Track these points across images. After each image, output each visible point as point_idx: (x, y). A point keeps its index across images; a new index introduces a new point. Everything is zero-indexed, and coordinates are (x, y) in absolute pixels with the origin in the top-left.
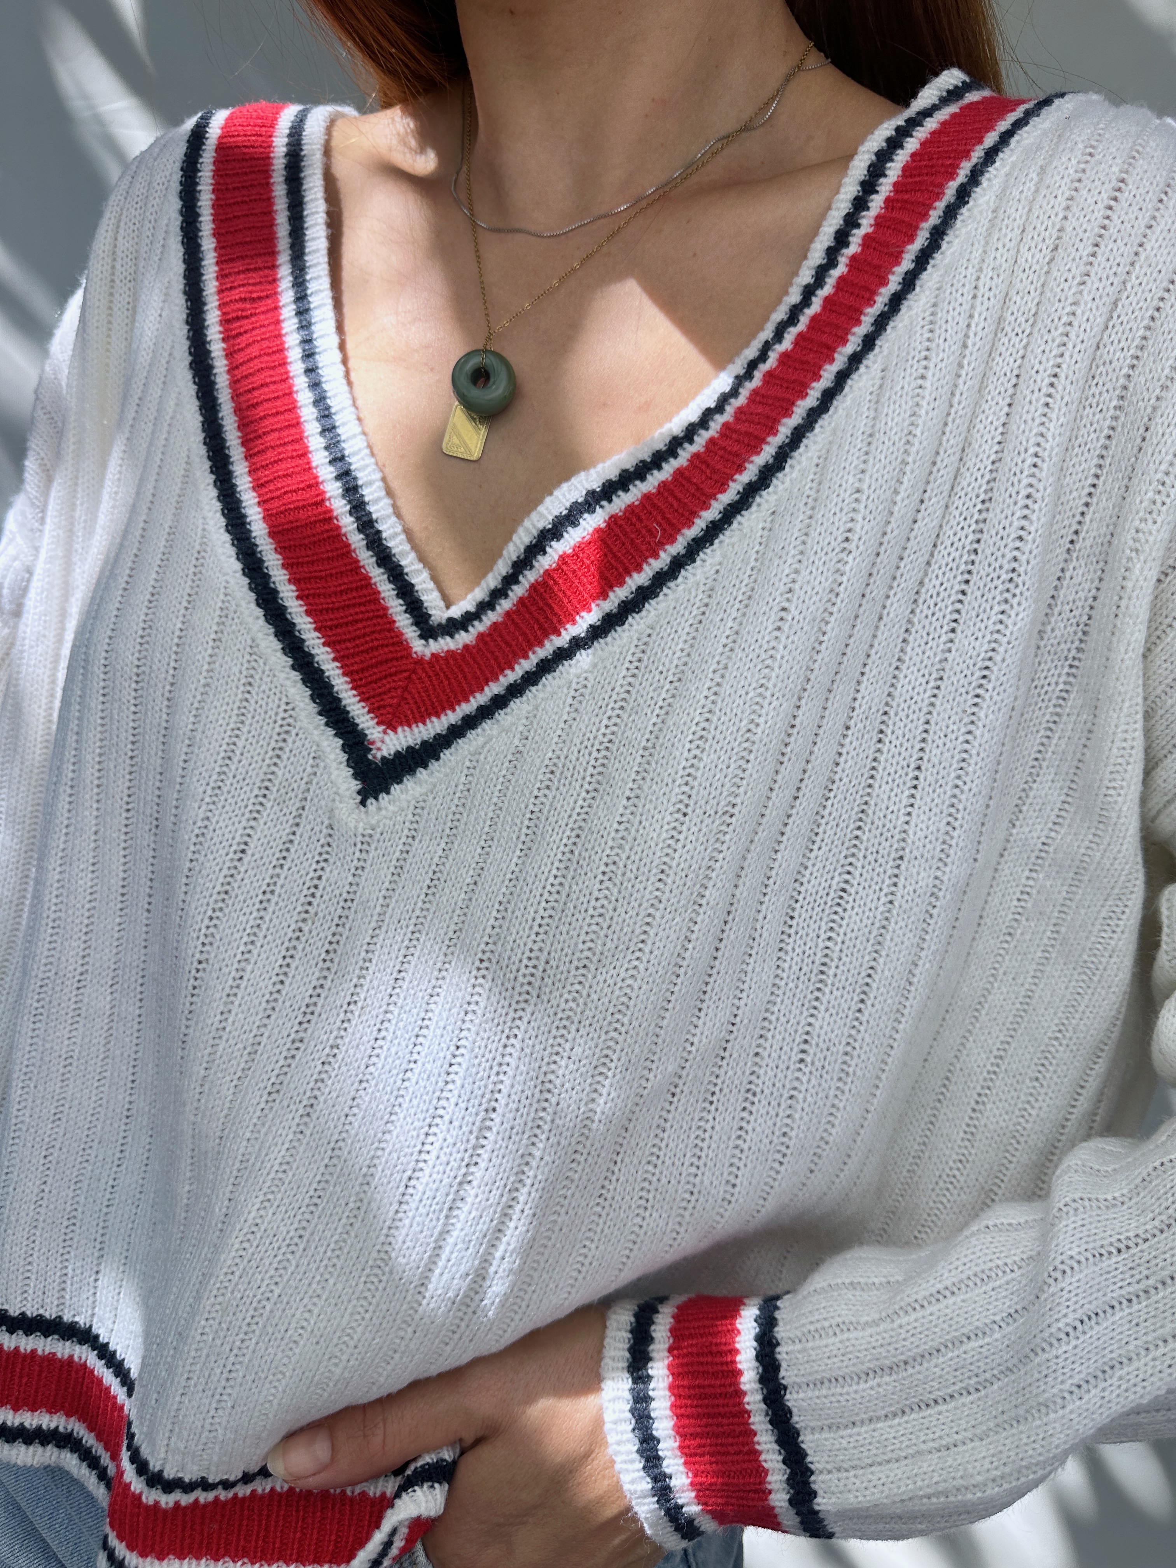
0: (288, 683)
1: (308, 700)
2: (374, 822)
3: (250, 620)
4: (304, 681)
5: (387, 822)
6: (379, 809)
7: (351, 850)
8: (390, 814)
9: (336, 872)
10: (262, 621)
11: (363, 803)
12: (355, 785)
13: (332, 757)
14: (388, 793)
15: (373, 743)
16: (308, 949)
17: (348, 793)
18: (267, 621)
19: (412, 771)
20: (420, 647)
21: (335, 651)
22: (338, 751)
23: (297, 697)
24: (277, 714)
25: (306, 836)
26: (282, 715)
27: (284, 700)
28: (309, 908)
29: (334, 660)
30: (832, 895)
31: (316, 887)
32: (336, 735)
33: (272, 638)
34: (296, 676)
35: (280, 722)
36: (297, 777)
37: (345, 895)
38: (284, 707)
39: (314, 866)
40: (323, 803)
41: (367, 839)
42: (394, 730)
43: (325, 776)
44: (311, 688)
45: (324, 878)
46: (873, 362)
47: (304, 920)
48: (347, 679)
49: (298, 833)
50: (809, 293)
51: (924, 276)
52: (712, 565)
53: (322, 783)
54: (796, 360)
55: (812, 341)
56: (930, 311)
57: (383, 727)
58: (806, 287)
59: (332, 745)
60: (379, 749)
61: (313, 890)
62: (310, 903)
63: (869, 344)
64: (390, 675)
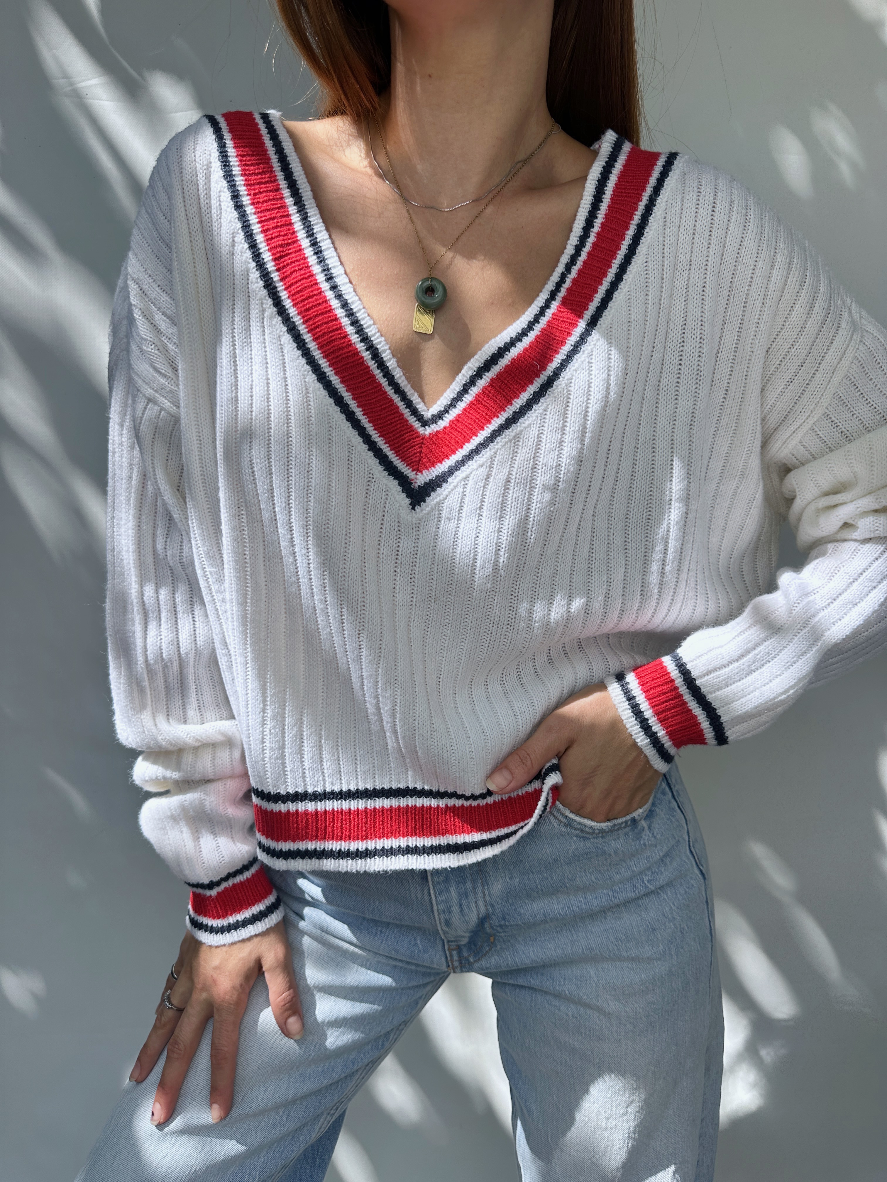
0: (367, 457)
1: (378, 464)
2: (420, 517)
3: (345, 428)
4: (375, 456)
5: (427, 515)
6: (422, 510)
7: (411, 532)
8: (427, 512)
9: (406, 543)
11: (413, 508)
12: (408, 501)
13: (395, 489)
14: (424, 502)
15: (412, 480)
16: (402, 579)
17: (405, 505)
19: (434, 490)
20: (421, 430)
21: (385, 439)
22: (397, 486)
23: (373, 464)
27: (367, 466)
28: (397, 561)
29: (386, 443)
30: (644, 522)
31: (398, 551)
32: (394, 479)
33: (357, 436)
34: (371, 453)
35: (367, 477)
36: (378, 502)
37: (412, 552)
38: (367, 469)
39: (395, 542)
40: (394, 512)
42: (421, 472)
43: (393, 499)
44: (379, 459)
45: (401, 546)
46: (624, 287)
47: (396, 567)
48: (393, 452)
49: (384, 528)
50: (578, 249)
51: (639, 247)
52: (568, 380)
53: (391, 503)
54: (582, 283)
55: (587, 274)
56: (645, 264)
57: (415, 472)
58: (576, 246)
59: (393, 484)
60: (415, 483)
61: (397, 553)
62: (397, 559)
63: (619, 278)
64: (413, 447)
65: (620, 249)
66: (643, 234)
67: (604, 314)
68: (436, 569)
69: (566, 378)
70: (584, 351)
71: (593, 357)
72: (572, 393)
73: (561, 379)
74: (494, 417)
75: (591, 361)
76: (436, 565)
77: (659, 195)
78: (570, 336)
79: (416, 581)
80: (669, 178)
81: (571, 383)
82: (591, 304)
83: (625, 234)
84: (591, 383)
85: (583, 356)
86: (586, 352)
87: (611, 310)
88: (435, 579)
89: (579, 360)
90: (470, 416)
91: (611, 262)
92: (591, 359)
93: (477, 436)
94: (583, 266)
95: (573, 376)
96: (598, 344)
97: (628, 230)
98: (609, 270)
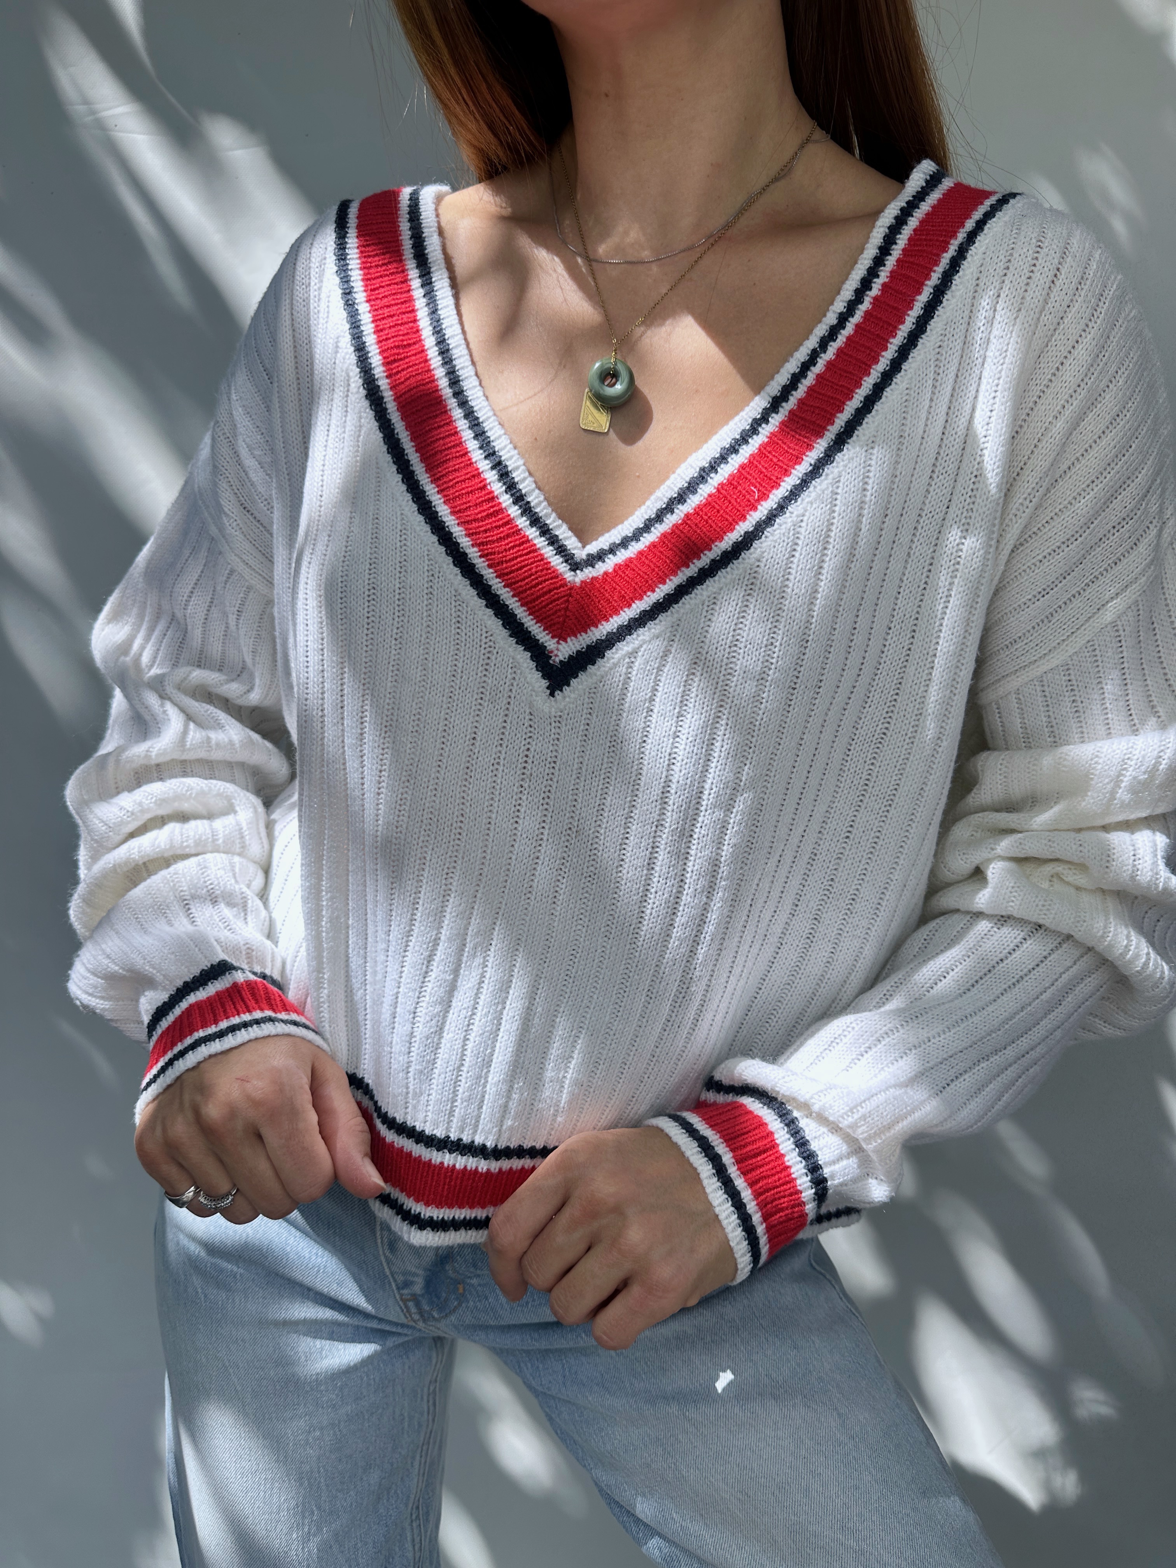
0: (485, 617)
1: (501, 628)
2: (562, 707)
3: (452, 576)
4: (496, 615)
5: (571, 706)
6: (564, 698)
7: (548, 728)
8: (572, 700)
9: (540, 745)
10: (460, 577)
11: (552, 694)
12: (544, 683)
13: (525, 665)
14: (569, 685)
15: (552, 652)
16: (530, 798)
17: (540, 689)
18: (463, 575)
19: (583, 668)
20: (569, 576)
21: (513, 589)
22: (529, 661)
23: (494, 627)
24: (481, 641)
25: (514, 722)
26: (484, 640)
27: (484, 630)
28: (525, 771)
29: (513, 596)
31: (527, 756)
32: (525, 650)
33: (469, 587)
34: (490, 612)
35: (483, 646)
36: (502, 683)
37: (549, 759)
38: (484, 635)
39: (523, 743)
40: (524, 698)
41: (558, 719)
42: (565, 641)
43: (522, 679)
44: (502, 619)
45: (532, 749)
46: (900, 381)
47: (523, 780)
48: (525, 608)
49: (509, 722)
51: (932, 322)
52: (798, 516)
53: (521, 685)
54: (840, 369)
55: (851, 356)
56: (937, 350)
57: (557, 639)
58: (841, 314)
59: (523, 657)
60: (556, 656)
61: (525, 759)
62: (524, 768)
63: (896, 366)
64: (555, 600)
65: (903, 323)
66: (941, 302)
67: (866, 420)
68: (582, 785)
69: (795, 513)
70: (827, 475)
71: (841, 484)
72: (802, 537)
73: (788, 514)
74: (683, 566)
75: (836, 491)
76: (582, 779)
77: (974, 243)
78: (811, 450)
79: (551, 803)
80: (994, 220)
81: (802, 521)
82: (848, 403)
83: (914, 300)
84: (832, 524)
85: (826, 482)
86: (831, 477)
87: (877, 415)
88: (579, 801)
89: (819, 487)
90: (647, 562)
91: (887, 341)
92: (838, 487)
93: (653, 591)
94: (846, 343)
95: (806, 511)
96: (850, 465)
97: (920, 293)
98: (883, 353)
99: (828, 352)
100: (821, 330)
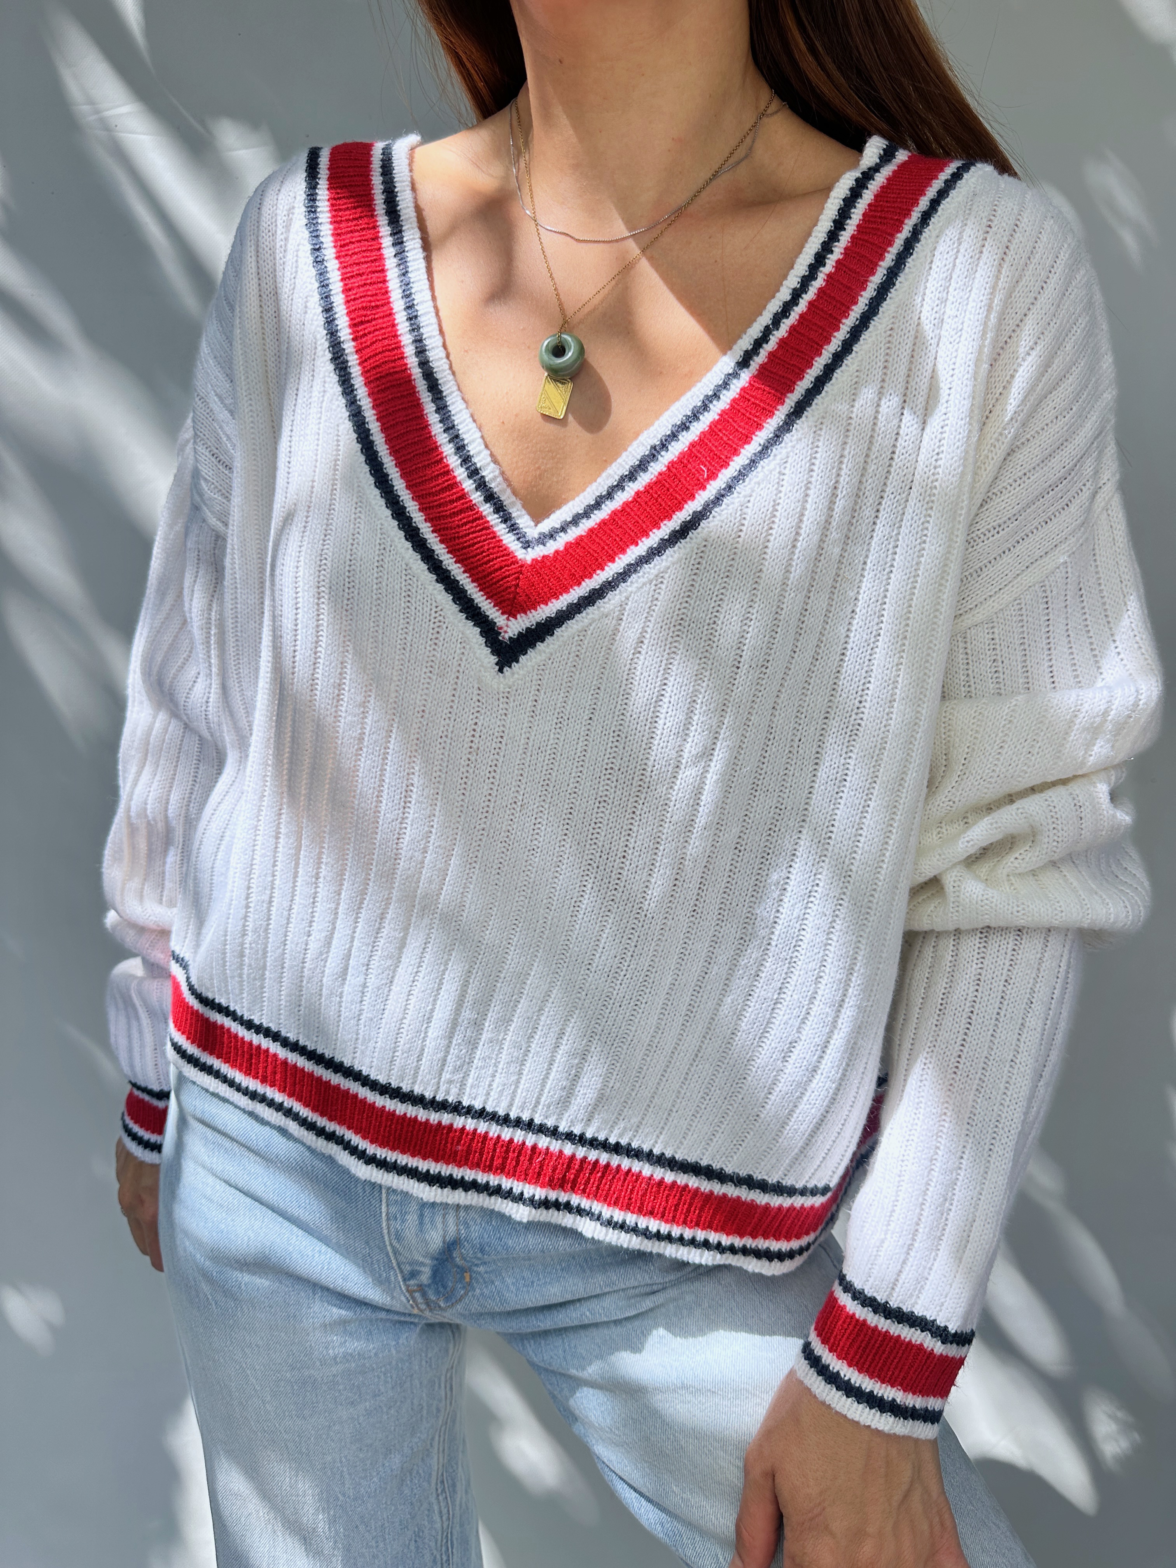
0: (435, 592)
1: (451, 603)
2: (510, 683)
3: (403, 551)
4: (446, 590)
5: (520, 682)
6: (513, 674)
7: (496, 704)
8: (521, 677)
9: (487, 719)
10: (411, 551)
11: (501, 670)
12: (494, 659)
13: (474, 640)
14: (517, 662)
15: (501, 628)
16: (477, 772)
17: (489, 665)
18: (414, 550)
19: (533, 645)
20: (520, 554)
21: (464, 565)
22: (478, 636)
23: (443, 601)
24: (430, 615)
25: (463, 697)
26: (434, 615)
27: (434, 604)
28: (473, 745)
29: (464, 572)
31: (474, 730)
32: (474, 625)
33: (420, 562)
34: (440, 587)
35: (433, 620)
36: (450, 657)
37: (496, 734)
38: (434, 609)
39: (471, 717)
40: (472, 673)
41: (506, 694)
42: (515, 617)
43: (471, 655)
44: (452, 594)
45: (480, 724)
46: (851, 363)
47: (470, 753)
48: (475, 584)
49: (457, 695)
50: (796, 295)
51: (884, 304)
52: (745, 497)
53: (470, 660)
54: (792, 348)
55: (803, 335)
57: (506, 616)
58: (794, 290)
59: (473, 632)
60: (506, 632)
61: (473, 733)
62: (472, 742)
64: (505, 577)
66: (894, 284)
67: (816, 401)
68: (528, 760)
69: (743, 493)
70: (775, 455)
71: (788, 465)
72: (748, 518)
73: (735, 494)
74: (632, 544)
75: (784, 471)
76: (529, 754)
77: (928, 225)
78: (760, 429)
79: (497, 777)
80: (947, 200)
81: (749, 501)
82: (799, 383)
83: (867, 281)
84: (779, 504)
85: (774, 462)
86: (778, 457)
87: (826, 396)
88: (525, 775)
89: (767, 468)
90: (597, 540)
91: (840, 322)
92: (785, 468)
93: (603, 569)
94: (799, 321)
95: (753, 491)
96: (798, 446)
97: (874, 274)
99: (780, 329)
100: (774, 306)
